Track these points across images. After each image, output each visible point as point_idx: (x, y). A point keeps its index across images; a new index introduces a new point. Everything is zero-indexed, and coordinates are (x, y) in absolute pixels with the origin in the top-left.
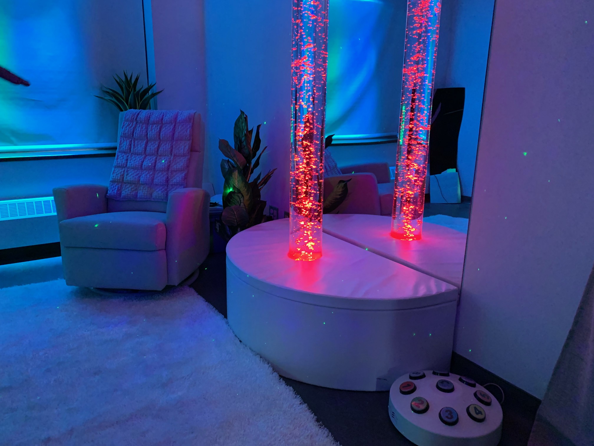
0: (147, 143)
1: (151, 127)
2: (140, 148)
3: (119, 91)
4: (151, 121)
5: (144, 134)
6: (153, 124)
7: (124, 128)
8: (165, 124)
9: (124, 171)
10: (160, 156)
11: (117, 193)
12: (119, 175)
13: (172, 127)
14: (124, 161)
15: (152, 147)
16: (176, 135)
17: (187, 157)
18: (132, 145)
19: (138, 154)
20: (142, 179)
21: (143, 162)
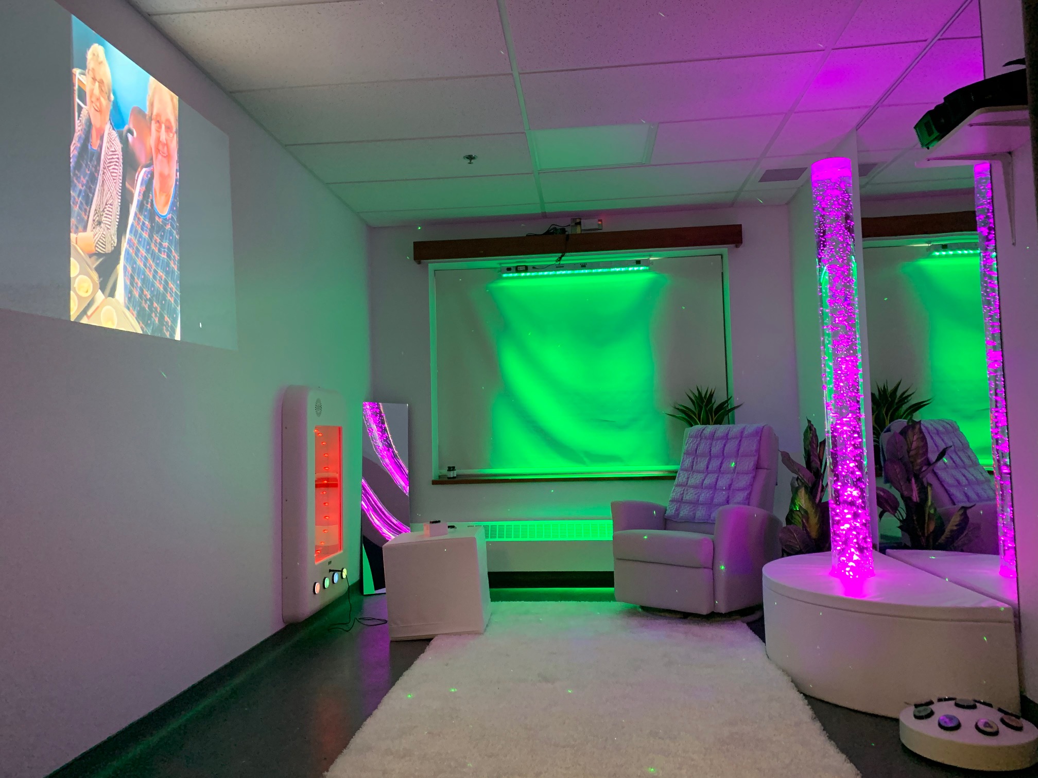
0: (710, 460)
1: (716, 443)
2: (702, 465)
3: (691, 406)
4: (715, 437)
5: (707, 450)
6: (718, 439)
7: (687, 445)
8: (730, 439)
9: (684, 490)
10: (723, 473)
11: (674, 513)
12: (679, 494)
13: (737, 442)
14: (684, 479)
15: (715, 464)
16: (741, 450)
17: (751, 475)
18: (695, 462)
19: (699, 472)
20: (701, 499)
21: (704, 480)
